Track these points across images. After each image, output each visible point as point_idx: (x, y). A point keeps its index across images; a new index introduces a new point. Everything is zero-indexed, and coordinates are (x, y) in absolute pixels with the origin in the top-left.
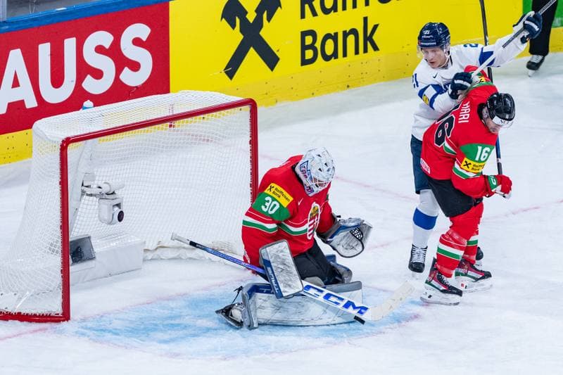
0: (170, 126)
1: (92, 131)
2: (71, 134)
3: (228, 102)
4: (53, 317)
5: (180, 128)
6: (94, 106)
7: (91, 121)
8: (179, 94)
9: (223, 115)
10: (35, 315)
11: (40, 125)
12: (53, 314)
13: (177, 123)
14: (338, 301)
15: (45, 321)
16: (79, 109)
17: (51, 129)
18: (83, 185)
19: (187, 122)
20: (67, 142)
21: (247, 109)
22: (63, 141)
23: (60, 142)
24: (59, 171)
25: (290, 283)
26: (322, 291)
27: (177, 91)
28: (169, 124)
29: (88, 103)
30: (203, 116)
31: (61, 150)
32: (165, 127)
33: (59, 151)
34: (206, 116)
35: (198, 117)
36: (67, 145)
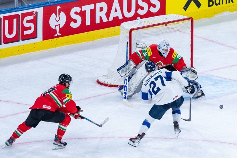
0: (165, 26)
3: (184, 18)
11: (123, 24)
16: (135, 20)
17: (127, 26)
18: (136, 44)
19: (171, 24)
20: (132, 30)
21: (190, 20)
22: (130, 30)
23: (129, 30)
25: (123, 72)
27: (168, 14)
29: (139, 18)
30: (176, 23)
31: (130, 32)
32: (163, 26)
33: (129, 33)
34: (177, 22)
35: (174, 23)
36: (132, 31)
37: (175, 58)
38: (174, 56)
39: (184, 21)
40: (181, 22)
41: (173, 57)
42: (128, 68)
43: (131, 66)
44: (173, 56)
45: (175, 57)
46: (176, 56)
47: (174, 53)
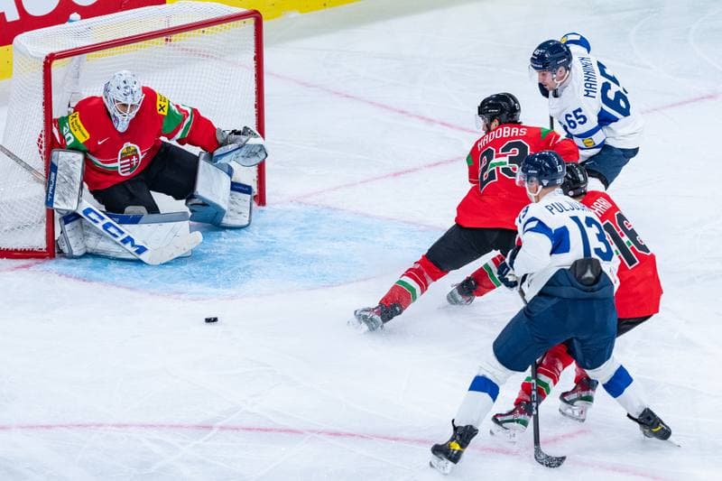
0: (167, 40)
1: (78, 46)
2: (56, 49)
3: (230, 13)
4: (36, 252)
5: (177, 43)
6: (82, 18)
7: (78, 35)
8: (175, 5)
9: (225, 28)
10: (16, 250)
11: (21, 39)
12: (36, 249)
13: (174, 37)
14: (117, 234)
15: (27, 257)
16: (64, 22)
17: (33, 44)
18: (69, 106)
19: (185, 36)
20: (51, 58)
21: (251, 22)
22: (47, 58)
23: (44, 59)
24: (42, 91)
25: (66, 197)
26: (102, 218)
27: (173, 2)
28: (165, 38)
29: (75, 16)
30: (202, 29)
31: (44, 66)
32: (161, 40)
33: (42, 68)
34: (206, 29)
35: (197, 31)
36: (51, 62)
37: (165, 114)
38: (162, 108)
39: (232, 23)
40: (218, 26)
41: (161, 112)
42: (67, 178)
43: (71, 165)
44: (158, 108)
45: (166, 109)
46: (166, 104)
47: (159, 98)
